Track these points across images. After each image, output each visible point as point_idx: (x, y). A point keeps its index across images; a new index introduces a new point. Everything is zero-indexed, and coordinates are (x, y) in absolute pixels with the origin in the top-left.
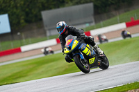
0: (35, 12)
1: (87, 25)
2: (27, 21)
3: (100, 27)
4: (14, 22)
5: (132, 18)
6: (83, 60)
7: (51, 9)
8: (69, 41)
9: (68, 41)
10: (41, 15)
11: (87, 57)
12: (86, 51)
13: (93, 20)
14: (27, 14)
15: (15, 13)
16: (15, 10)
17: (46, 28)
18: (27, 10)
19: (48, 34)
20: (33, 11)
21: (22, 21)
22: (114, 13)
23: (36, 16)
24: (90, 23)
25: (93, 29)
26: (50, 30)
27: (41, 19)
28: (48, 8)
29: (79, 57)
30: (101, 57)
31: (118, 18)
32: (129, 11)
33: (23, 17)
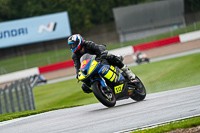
0: (104, 8)
1: (176, 27)
2: (94, 21)
3: (193, 30)
4: (76, 22)
6: (104, 88)
7: (126, 5)
8: (85, 62)
9: (83, 63)
10: (112, 13)
11: (112, 84)
12: (109, 75)
13: (184, 20)
14: (94, 12)
15: (77, 10)
16: (77, 7)
17: (119, 32)
18: (94, 6)
19: (122, 39)
20: (102, 7)
21: (87, 21)
23: (106, 15)
24: (179, 24)
25: (183, 32)
26: (124, 34)
27: (113, 19)
28: (123, 4)
30: (133, 84)
33: (88, 16)
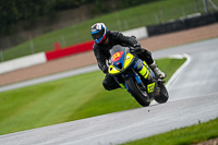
5: (57, 45)
22: (23, 34)
29: (135, 80)
31: (31, 43)
32: (50, 31)
